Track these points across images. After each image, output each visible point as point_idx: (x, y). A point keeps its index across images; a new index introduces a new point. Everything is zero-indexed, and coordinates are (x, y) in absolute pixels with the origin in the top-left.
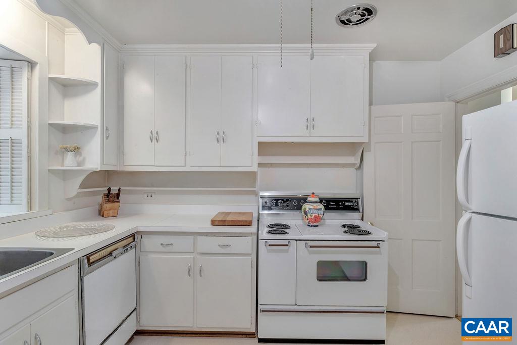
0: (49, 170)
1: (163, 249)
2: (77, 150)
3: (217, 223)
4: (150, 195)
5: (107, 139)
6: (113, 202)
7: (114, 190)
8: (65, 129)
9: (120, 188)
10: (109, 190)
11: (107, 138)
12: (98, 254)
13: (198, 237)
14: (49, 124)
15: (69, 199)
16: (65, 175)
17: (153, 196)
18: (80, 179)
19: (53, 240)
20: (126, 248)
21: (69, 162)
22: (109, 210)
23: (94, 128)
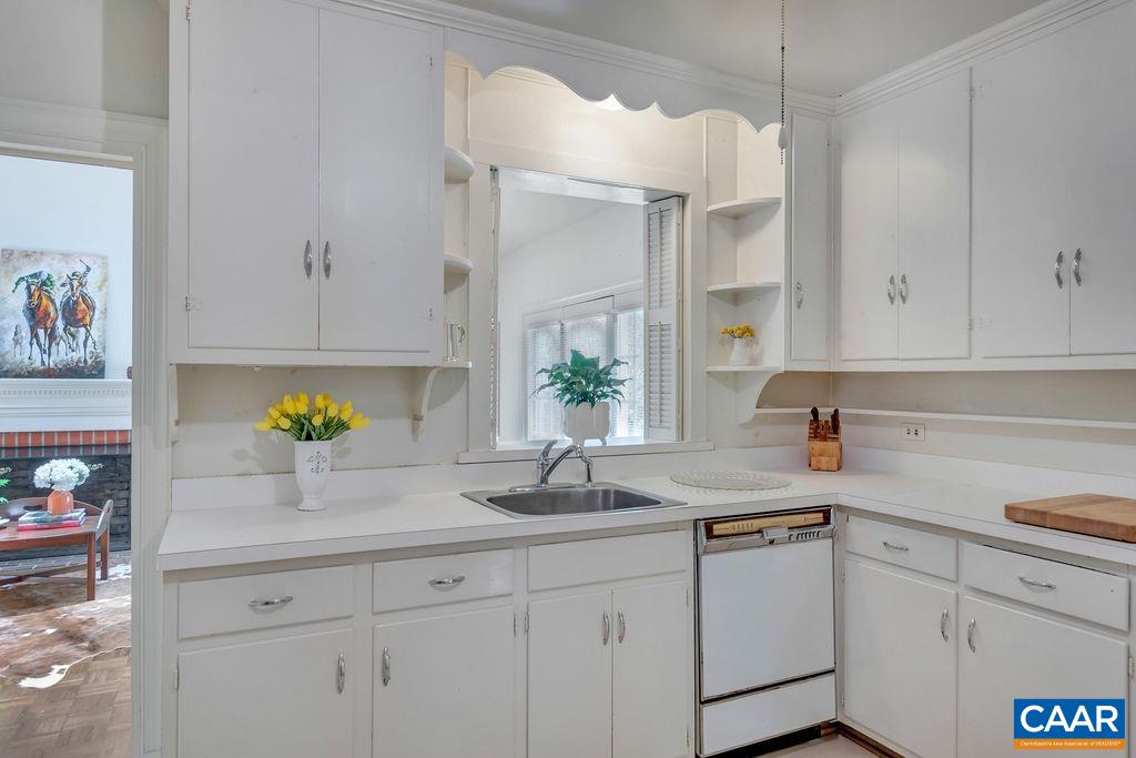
0: (708, 373)
1: (887, 556)
2: (748, 333)
3: (1020, 516)
4: (913, 432)
5: (799, 307)
6: (825, 439)
7: (825, 413)
8: (736, 297)
9: (836, 411)
10: (815, 412)
11: (799, 304)
12: (732, 524)
13: (966, 543)
14: (708, 292)
15: (744, 426)
16: (736, 379)
17: (921, 432)
18: (757, 389)
19: (690, 491)
20: (803, 532)
21: (735, 358)
22: (821, 455)
23: (775, 288)
